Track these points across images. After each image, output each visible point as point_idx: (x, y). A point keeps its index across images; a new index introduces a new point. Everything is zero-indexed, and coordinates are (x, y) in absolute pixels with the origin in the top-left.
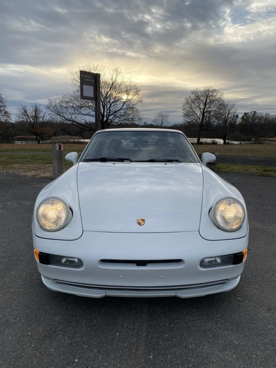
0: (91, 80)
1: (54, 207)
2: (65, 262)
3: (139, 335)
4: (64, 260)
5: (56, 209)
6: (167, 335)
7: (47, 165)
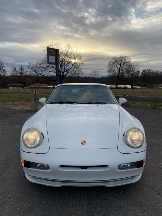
0: (53, 53)
1: (33, 133)
2: (39, 166)
3: (82, 209)
4: (38, 165)
5: (34, 135)
6: (99, 210)
7: (28, 102)
